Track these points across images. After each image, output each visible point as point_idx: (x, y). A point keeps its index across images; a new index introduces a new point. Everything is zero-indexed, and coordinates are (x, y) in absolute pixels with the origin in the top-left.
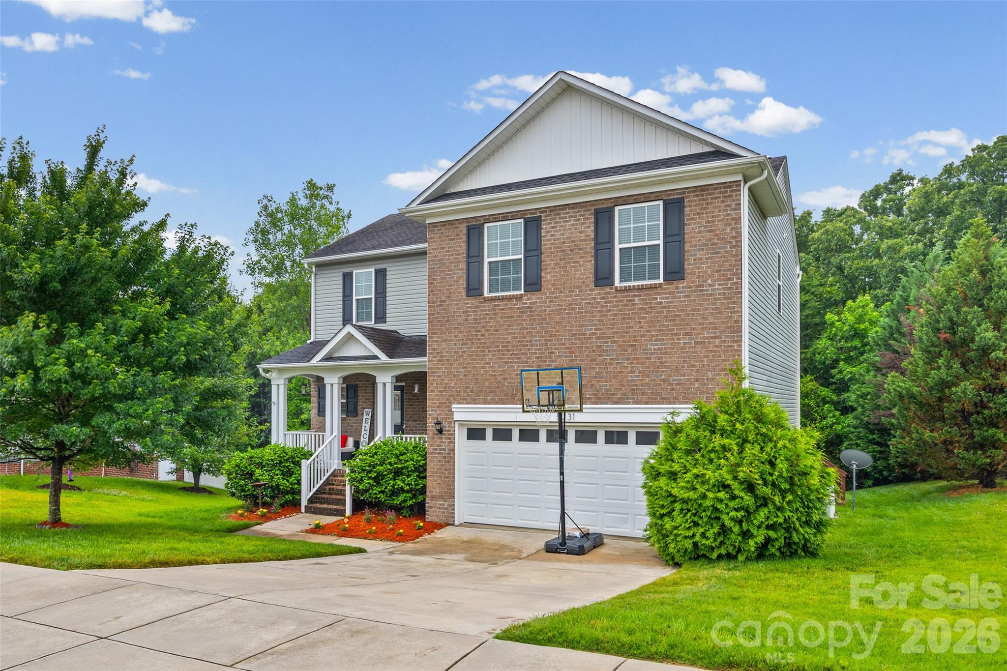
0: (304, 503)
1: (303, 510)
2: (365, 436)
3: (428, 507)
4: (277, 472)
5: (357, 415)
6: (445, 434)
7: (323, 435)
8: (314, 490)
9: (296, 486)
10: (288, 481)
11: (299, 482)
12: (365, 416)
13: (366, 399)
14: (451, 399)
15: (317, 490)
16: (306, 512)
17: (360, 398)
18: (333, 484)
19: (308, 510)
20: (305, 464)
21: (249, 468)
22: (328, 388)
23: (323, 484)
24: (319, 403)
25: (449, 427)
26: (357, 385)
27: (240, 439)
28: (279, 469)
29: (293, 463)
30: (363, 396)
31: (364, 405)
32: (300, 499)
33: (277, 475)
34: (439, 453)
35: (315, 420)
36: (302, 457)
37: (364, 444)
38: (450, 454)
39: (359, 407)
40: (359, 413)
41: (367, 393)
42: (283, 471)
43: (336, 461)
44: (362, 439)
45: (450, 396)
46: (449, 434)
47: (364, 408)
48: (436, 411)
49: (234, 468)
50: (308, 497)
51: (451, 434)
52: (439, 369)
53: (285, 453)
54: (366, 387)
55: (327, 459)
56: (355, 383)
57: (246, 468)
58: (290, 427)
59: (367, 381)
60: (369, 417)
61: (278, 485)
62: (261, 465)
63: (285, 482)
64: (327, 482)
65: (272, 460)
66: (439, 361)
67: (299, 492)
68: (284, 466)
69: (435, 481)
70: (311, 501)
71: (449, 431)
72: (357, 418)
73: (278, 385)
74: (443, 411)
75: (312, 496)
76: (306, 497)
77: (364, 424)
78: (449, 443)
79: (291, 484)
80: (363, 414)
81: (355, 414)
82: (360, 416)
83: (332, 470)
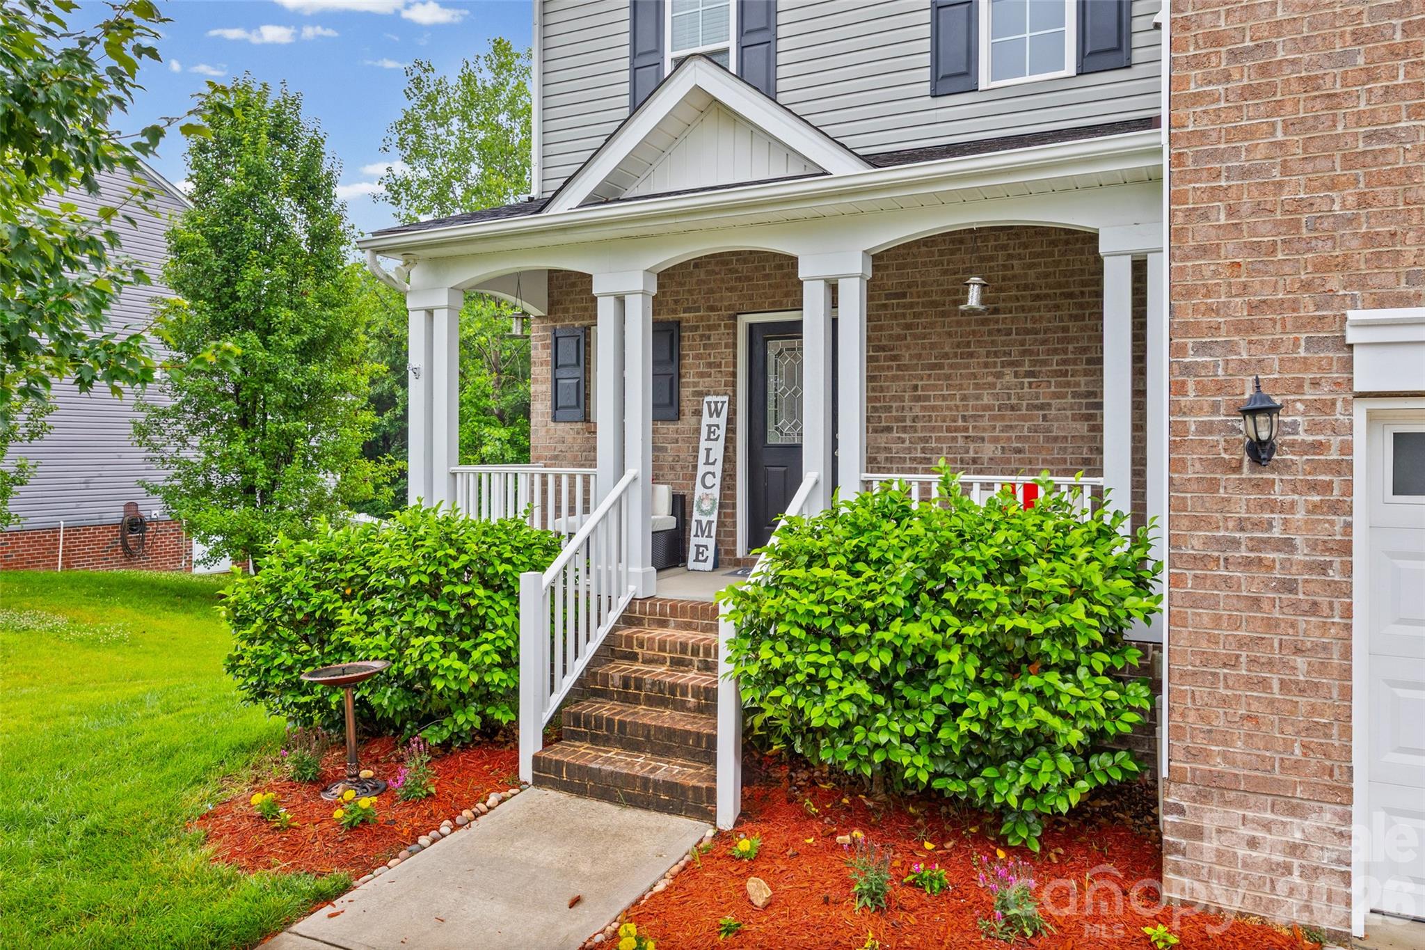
0: (529, 743)
1: (526, 771)
2: (709, 480)
3: (1178, 829)
4: (423, 621)
5: (678, 416)
6: (1288, 466)
7: (586, 479)
8: (566, 684)
9: (498, 676)
10: (464, 655)
11: (509, 661)
12: (706, 420)
13: (710, 365)
14: (1335, 281)
15: (580, 682)
16: (538, 782)
17: (688, 361)
18: (633, 657)
19: (547, 774)
20: (530, 585)
21: (315, 600)
22: (606, 311)
23: (597, 659)
24: (556, 381)
25: (1313, 427)
26: (678, 323)
27: (354, 489)
28: (428, 609)
29: (486, 585)
30: (697, 357)
31: (703, 384)
32: (514, 724)
33: (422, 632)
34: (1248, 563)
35: (542, 432)
36: (517, 558)
37: (706, 506)
38: (1324, 568)
39: (686, 392)
40: (687, 407)
41: (713, 346)
42: (445, 614)
43: (636, 569)
44: (699, 491)
45: (1324, 266)
46: (1316, 467)
47: (701, 394)
48: (1230, 347)
49: (257, 597)
50: (546, 716)
51: (1331, 467)
52: (1248, 133)
53: (452, 543)
54: (710, 328)
55: (608, 562)
56: (671, 317)
57: (305, 597)
58: (470, 449)
59: (712, 309)
60: (722, 421)
61: (424, 674)
62: (359, 590)
63: (453, 661)
64: (610, 650)
65: (401, 570)
66: (1250, 92)
67: (512, 696)
68: (450, 598)
69: (1225, 701)
70: (554, 733)
71: (1318, 447)
72: (680, 425)
73: (430, 312)
74: (1275, 346)
75: (559, 711)
76: (538, 716)
77: (703, 444)
78: (1314, 509)
79: (475, 668)
80: (698, 413)
81: (672, 412)
82: (688, 421)
83: (623, 602)
